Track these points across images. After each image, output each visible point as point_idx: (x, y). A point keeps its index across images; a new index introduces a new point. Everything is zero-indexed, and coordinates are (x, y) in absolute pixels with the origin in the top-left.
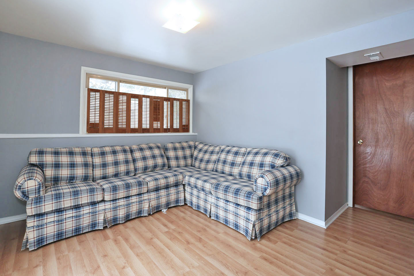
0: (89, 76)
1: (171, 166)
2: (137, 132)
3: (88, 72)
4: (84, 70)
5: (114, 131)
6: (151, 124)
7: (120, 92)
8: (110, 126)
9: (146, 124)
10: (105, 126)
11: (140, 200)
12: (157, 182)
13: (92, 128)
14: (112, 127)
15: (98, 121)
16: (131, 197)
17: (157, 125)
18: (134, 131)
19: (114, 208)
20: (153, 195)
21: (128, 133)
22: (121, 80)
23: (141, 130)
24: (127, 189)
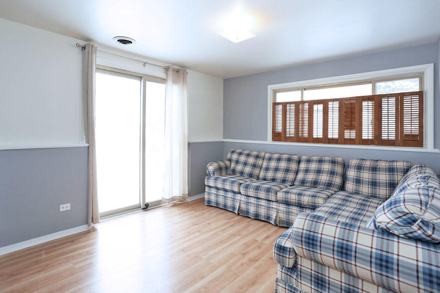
0: (275, 92)
1: (346, 189)
2: (320, 143)
3: (274, 89)
4: (271, 88)
5: (295, 140)
6: (341, 133)
7: (304, 100)
8: (290, 136)
9: (333, 133)
10: (287, 135)
11: (269, 206)
12: (286, 195)
13: (277, 136)
14: (294, 136)
15: (281, 131)
16: (261, 200)
17: (350, 134)
18: (318, 141)
19: (247, 203)
20: (282, 207)
21: (310, 142)
22: (305, 88)
23: (325, 140)
24: (256, 191)
